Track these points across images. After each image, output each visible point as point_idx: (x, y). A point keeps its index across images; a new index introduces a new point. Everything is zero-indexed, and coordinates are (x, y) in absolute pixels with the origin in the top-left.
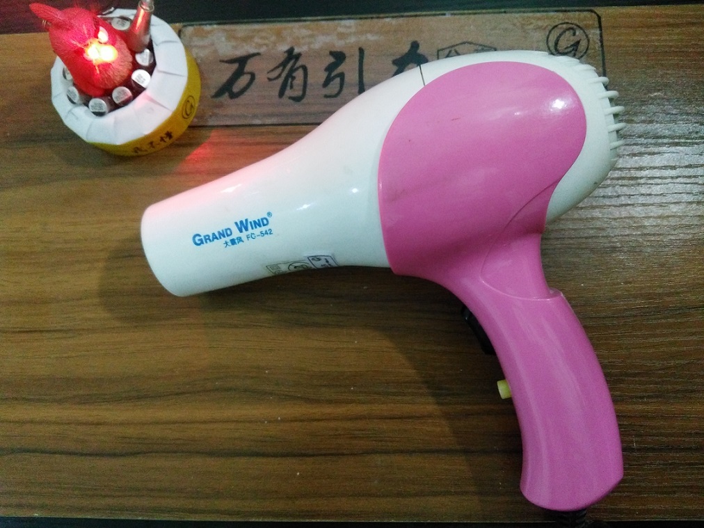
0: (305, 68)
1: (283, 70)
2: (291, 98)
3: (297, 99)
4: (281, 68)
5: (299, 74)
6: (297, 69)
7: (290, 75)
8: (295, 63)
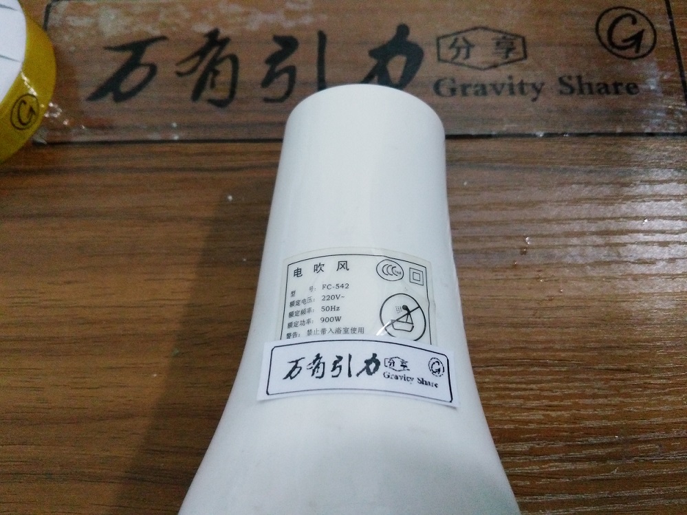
0: (234, 59)
1: (200, 62)
2: (211, 101)
3: (220, 104)
4: (198, 58)
5: (225, 68)
6: (223, 59)
7: (212, 69)
8: (219, 52)
